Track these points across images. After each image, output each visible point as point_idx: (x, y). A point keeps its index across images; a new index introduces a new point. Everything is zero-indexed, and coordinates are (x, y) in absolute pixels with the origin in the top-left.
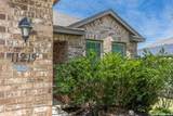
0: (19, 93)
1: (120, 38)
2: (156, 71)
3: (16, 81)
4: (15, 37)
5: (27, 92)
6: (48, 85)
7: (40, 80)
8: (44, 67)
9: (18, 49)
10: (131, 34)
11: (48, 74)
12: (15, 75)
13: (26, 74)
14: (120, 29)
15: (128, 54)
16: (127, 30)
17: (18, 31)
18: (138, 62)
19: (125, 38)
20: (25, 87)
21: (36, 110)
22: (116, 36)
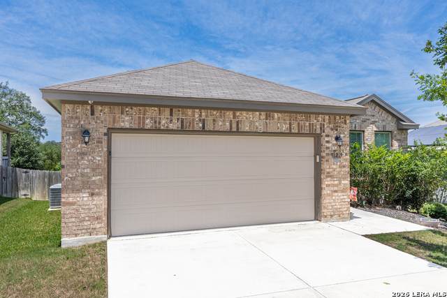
0: (336, 173)
1: (384, 126)
2: (426, 164)
3: (334, 167)
4: (334, 145)
5: (339, 172)
6: (347, 169)
7: (344, 167)
8: (346, 160)
9: (335, 151)
10: (399, 120)
11: (347, 164)
12: (334, 164)
13: (339, 163)
14: (384, 115)
15: (396, 144)
16: (393, 115)
17: (335, 142)
18: (407, 156)
19: (391, 126)
20: (338, 170)
21: (343, 182)
22: (380, 124)
